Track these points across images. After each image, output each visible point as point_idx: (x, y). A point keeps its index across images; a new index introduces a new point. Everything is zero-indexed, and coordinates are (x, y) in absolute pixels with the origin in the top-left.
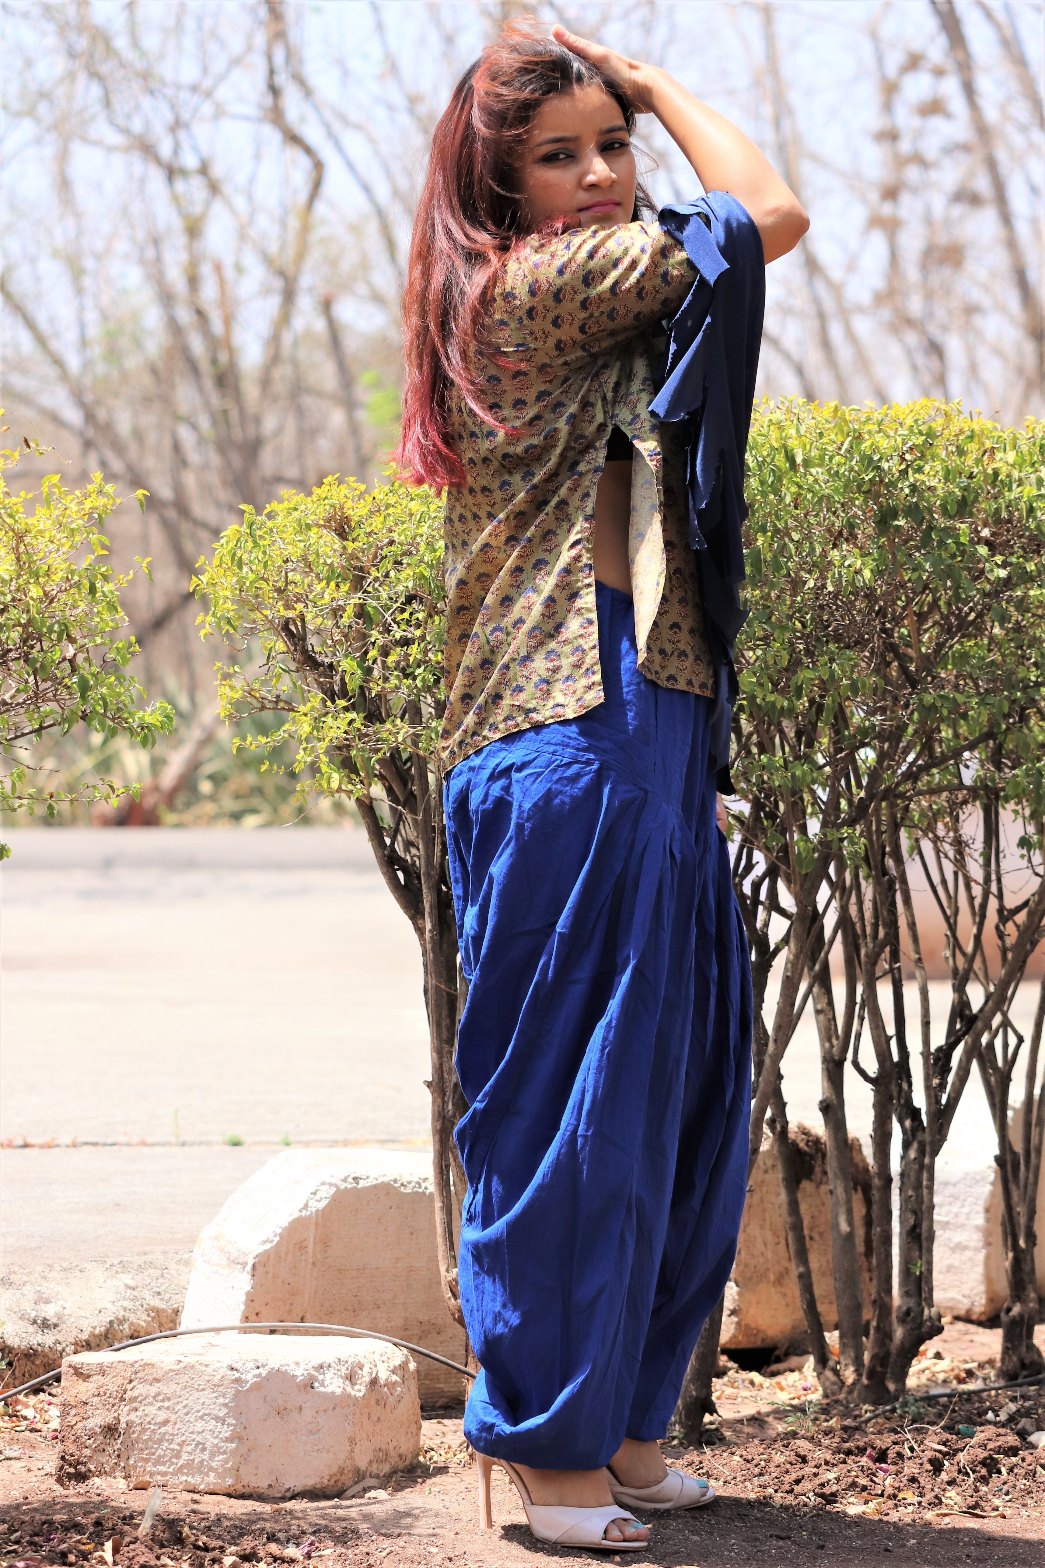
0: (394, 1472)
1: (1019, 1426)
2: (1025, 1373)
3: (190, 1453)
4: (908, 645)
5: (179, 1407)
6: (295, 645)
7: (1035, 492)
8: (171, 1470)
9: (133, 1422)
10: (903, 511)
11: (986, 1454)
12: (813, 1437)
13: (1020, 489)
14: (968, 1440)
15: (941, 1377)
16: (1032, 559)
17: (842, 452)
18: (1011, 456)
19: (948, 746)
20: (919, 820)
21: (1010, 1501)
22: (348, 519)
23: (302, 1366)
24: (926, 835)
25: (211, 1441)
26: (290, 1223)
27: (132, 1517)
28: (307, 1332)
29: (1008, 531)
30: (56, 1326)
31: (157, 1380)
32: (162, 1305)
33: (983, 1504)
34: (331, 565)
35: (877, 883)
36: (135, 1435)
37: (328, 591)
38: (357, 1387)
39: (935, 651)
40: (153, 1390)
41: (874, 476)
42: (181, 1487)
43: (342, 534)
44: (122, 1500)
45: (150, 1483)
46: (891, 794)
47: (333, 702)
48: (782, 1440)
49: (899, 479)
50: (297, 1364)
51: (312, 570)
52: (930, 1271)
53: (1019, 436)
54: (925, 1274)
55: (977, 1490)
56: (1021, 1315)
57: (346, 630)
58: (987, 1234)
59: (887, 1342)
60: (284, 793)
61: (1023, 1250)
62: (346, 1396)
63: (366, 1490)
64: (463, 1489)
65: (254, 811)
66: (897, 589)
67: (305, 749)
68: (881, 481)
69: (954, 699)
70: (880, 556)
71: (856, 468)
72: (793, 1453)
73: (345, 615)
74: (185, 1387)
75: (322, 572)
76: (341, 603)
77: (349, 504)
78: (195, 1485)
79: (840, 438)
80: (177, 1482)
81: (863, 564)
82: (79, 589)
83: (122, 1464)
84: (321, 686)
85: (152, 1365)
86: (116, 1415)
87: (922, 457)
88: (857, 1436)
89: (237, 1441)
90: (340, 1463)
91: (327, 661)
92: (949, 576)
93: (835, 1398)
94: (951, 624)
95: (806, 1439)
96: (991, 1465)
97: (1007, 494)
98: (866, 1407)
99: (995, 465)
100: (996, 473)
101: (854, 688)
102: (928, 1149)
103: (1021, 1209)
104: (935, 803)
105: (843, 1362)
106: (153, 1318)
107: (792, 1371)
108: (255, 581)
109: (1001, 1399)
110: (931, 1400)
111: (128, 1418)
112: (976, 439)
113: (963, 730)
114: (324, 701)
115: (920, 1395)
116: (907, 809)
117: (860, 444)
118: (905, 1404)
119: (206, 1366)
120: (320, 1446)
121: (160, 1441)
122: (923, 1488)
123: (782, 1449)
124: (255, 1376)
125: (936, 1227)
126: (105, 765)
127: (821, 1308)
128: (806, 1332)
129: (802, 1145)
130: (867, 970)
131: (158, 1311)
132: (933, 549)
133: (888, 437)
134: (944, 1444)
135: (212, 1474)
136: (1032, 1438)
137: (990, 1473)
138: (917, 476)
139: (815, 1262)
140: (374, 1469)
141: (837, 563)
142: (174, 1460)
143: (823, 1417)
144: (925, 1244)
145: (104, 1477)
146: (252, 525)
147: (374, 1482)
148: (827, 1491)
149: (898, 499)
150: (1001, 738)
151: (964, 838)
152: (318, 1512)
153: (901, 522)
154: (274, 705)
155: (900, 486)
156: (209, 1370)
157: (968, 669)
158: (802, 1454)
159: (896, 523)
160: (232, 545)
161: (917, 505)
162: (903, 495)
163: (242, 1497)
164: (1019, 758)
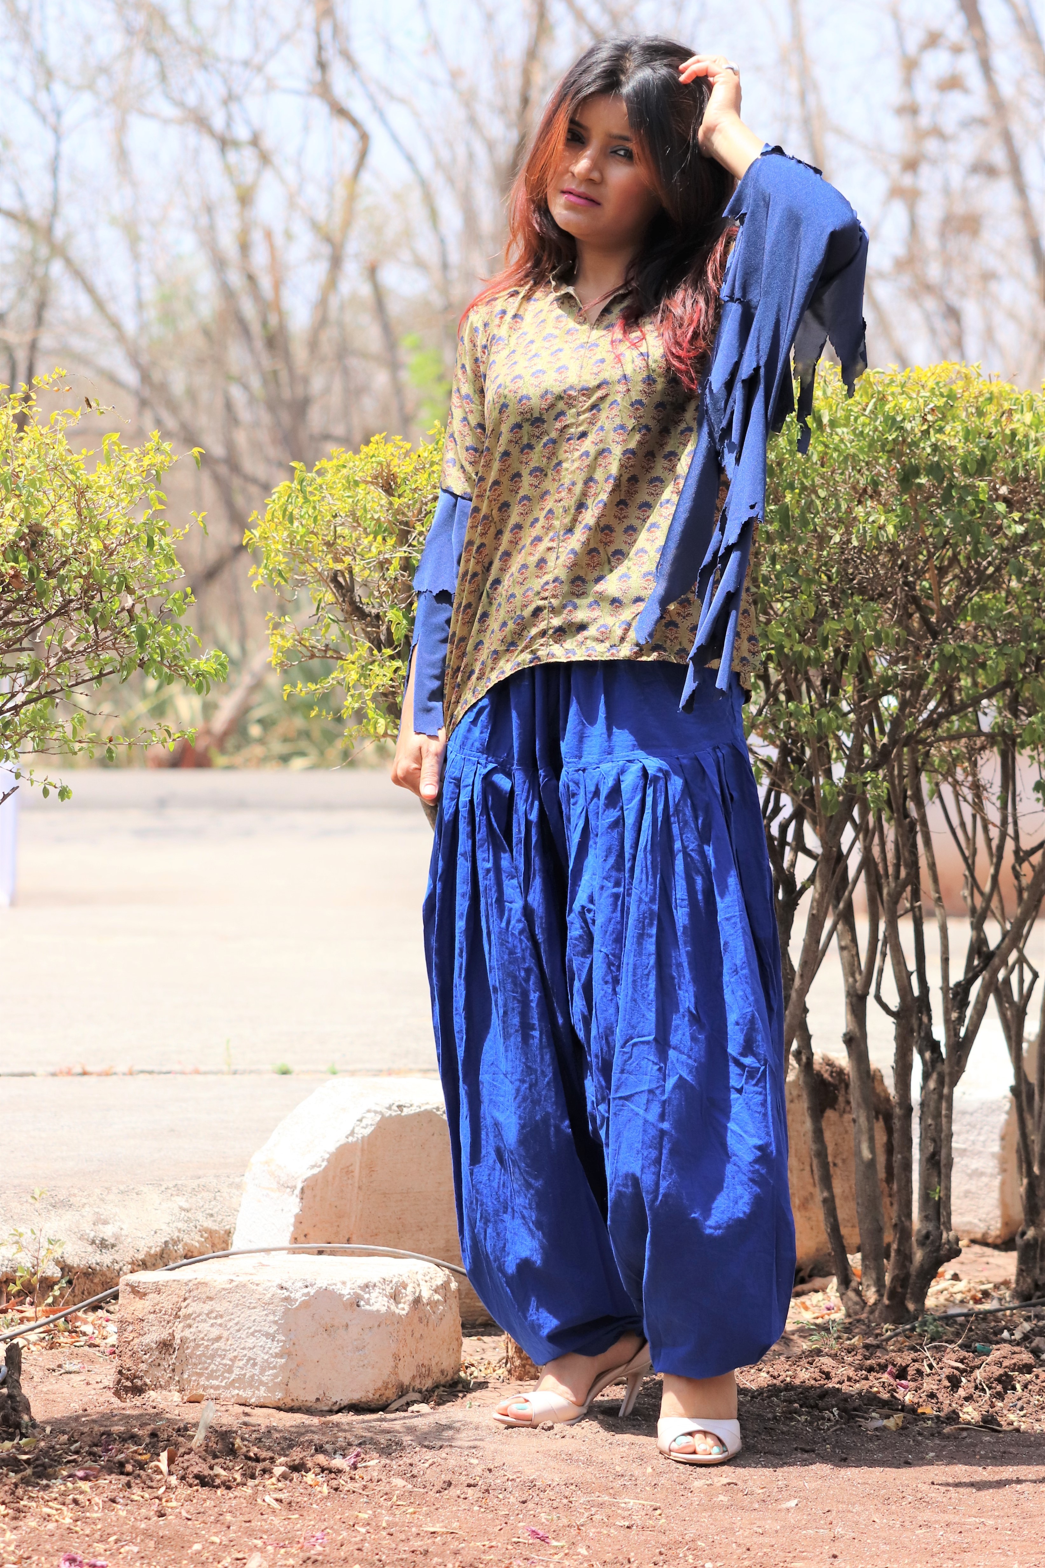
0: (437, 1387)
1: (1033, 1344)
2: (1038, 1294)
3: (242, 1368)
4: (929, 597)
5: (231, 1324)
6: (344, 596)
8: (223, 1384)
9: (187, 1338)
10: (924, 469)
11: (1001, 1371)
12: (836, 1355)
13: (1036, 449)
14: (984, 1357)
15: (959, 1297)
17: (867, 413)
18: (1028, 417)
19: (968, 695)
20: (939, 766)
21: (1024, 1416)
22: (394, 476)
23: (349, 1285)
24: (946, 779)
25: (261, 1357)
26: (337, 1149)
27: (186, 1429)
28: (353, 1253)
29: (1025, 488)
30: (113, 1246)
31: (210, 1299)
32: (214, 1227)
33: (998, 1418)
34: (378, 520)
35: (899, 825)
36: (189, 1351)
37: (375, 544)
38: (401, 1306)
39: (955, 603)
40: (207, 1308)
41: (898, 436)
42: (233, 1400)
43: (389, 490)
44: (177, 1412)
45: (203, 1396)
46: (912, 740)
47: (380, 650)
48: (806, 1357)
49: (921, 439)
50: (344, 1283)
51: (359, 525)
52: (948, 1197)
53: (1034, 398)
54: (944, 1199)
55: (992, 1406)
56: (1035, 1239)
57: (392, 582)
58: (1003, 1161)
59: (907, 1264)
60: (330, 737)
61: (1037, 1177)
62: (390, 1314)
63: (408, 1404)
65: (302, 754)
66: (919, 544)
67: (352, 696)
68: (904, 441)
69: (974, 650)
70: (903, 512)
71: (880, 428)
72: (817, 1370)
73: (391, 568)
74: (237, 1305)
75: (369, 526)
76: (387, 556)
77: (396, 461)
78: (246, 1398)
79: (865, 400)
80: (229, 1395)
81: (887, 520)
82: (138, 543)
83: (177, 1378)
84: (368, 635)
85: (205, 1284)
86: (171, 1331)
87: (944, 418)
88: (878, 1354)
89: (286, 1356)
90: (385, 1378)
91: (374, 611)
92: (968, 532)
93: (857, 1317)
94: (970, 577)
95: (830, 1356)
96: (1006, 1382)
97: (1024, 453)
98: (887, 1326)
99: (1013, 426)
100: (1014, 434)
101: (878, 638)
102: (947, 1080)
103: (1035, 1138)
104: (955, 748)
105: (865, 1283)
106: (206, 1239)
107: (817, 1291)
108: (305, 535)
109: (1015, 1318)
110: (948, 1319)
111: (183, 1334)
112: (995, 401)
113: (981, 679)
114: (371, 650)
115: (938, 1314)
116: (927, 754)
117: (884, 405)
118: (924, 1323)
119: (257, 1285)
120: (366, 1362)
121: (212, 1357)
122: (941, 1403)
123: (807, 1365)
124: (304, 1295)
125: (954, 1154)
126: (160, 710)
127: (844, 1231)
128: (829, 1254)
129: (826, 1076)
130: (889, 908)
131: (211, 1232)
132: (953, 506)
133: (911, 398)
134: (962, 1361)
135: (262, 1389)
137: (1005, 1389)
138: (938, 436)
139: (839, 1187)
140: (417, 1384)
141: (861, 519)
142: (226, 1375)
143: (846, 1335)
144: (943, 1170)
145: (159, 1390)
146: (302, 481)
147: (416, 1396)
148: (849, 1406)
149: (920, 458)
150: (1017, 686)
151: (982, 782)
152: (364, 1425)
153: (923, 480)
154: (323, 654)
155: (922, 445)
156: (260, 1289)
157: (987, 620)
158: (826, 1370)
159: (918, 481)
160: (283, 500)
161: (938, 463)
162: (925, 454)
163: (291, 1410)
164: (1035, 705)
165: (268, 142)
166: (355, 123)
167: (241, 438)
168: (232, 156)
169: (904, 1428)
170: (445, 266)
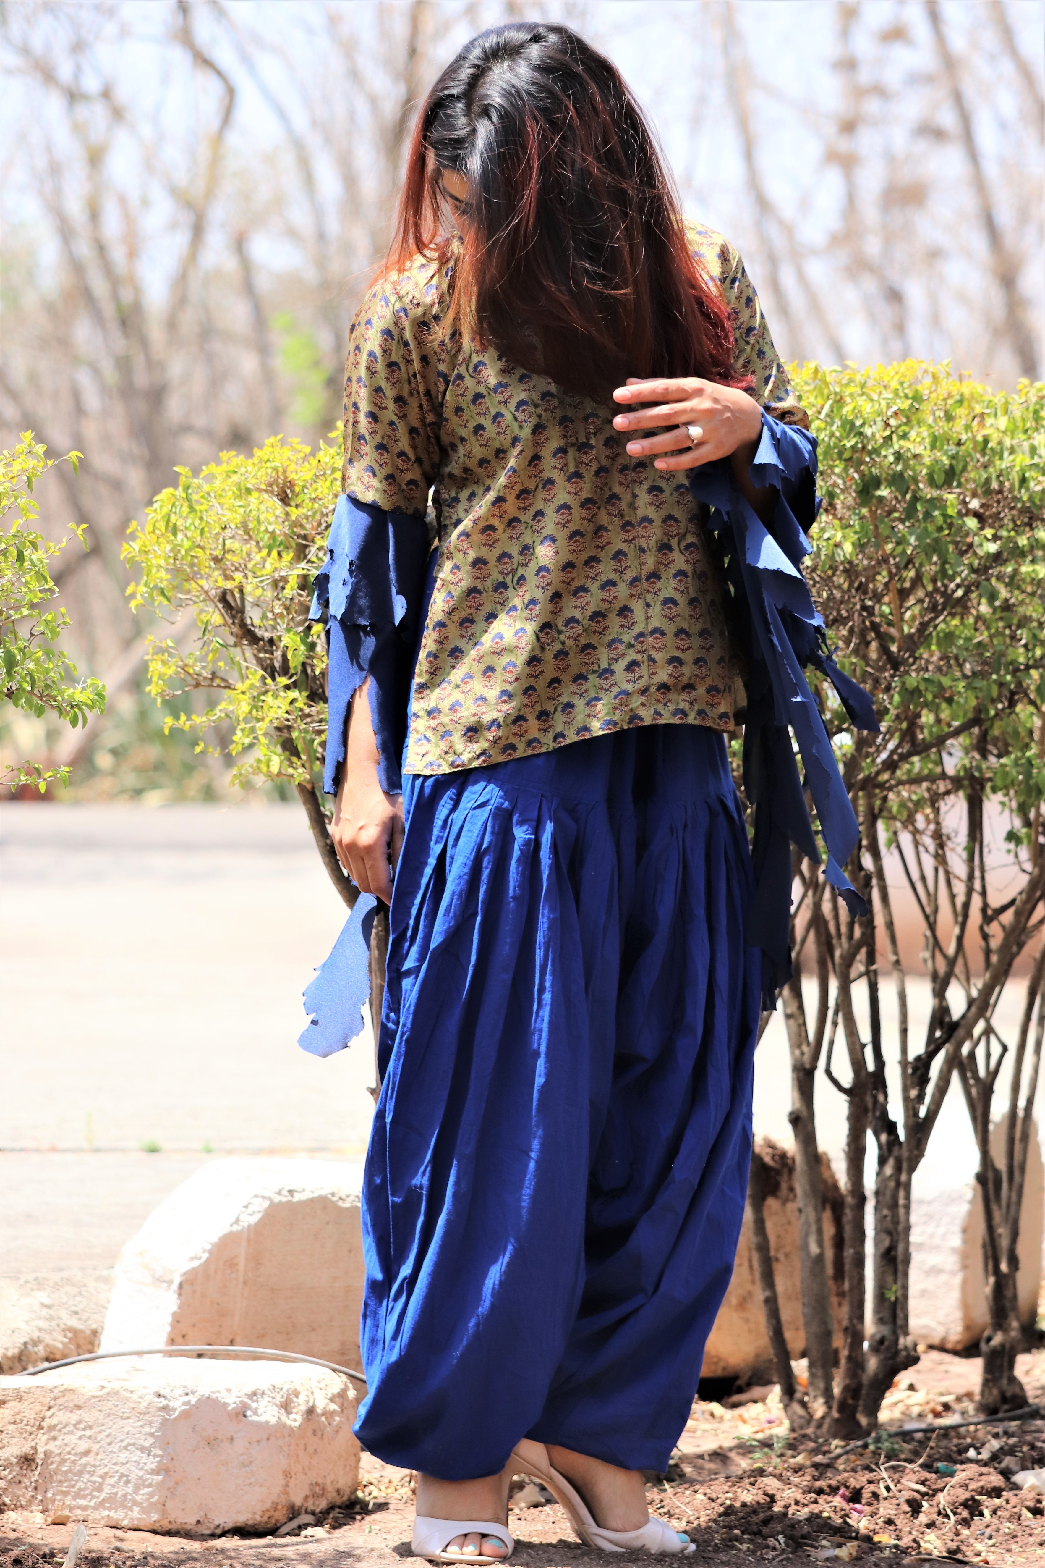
0: (332, 1508)
1: (1003, 1465)
2: (1006, 1407)
3: (113, 1486)
4: (890, 624)
5: (102, 1436)
6: (233, 617)
7: (1028, 462)
8: (92, 1504)
9: (51, 1452)
10: (886, 479)
11: (967, 1495)
12: (781, 1475)
13: (1012, 457)
14: (947, 1479)
15: (916, 1410)
16: (1024, 532)
17: (822, 416)
18: (1003, 422)
19: (931, 733)
20: (899, 812)
21: (993, 1546)
22: (292, 485)
23: (235, 1393)
24: (905, 827)
25: (136, 1473)
26: (220, 1239)
27: (53, 1555)
28: (236, 1356)
29: (998, 502)
31: (78, 1407)
32: (79, 1326)
33: (964, 1548)
34: (273, 532)
36: (53, 1467)
37: (269, 560)
38: (292, 1416)
39: (918, 630)
40: (74, 1417)
41: (857, 443)
42: (103, 1522)
43: (285, 500)
44: (39, 1536)
45: (69, 1517)
46: (870, 784)
47: (274, 679)
48: (749, 1477)
49: (882, 446)
50: (229, 1391)
51: (251, 537)
52: (905, 1297)
53: (1010, 400)
54: (901, 1299)
55: (957, 1534)
56: (1002, 1345)
57: (288, 603)
58: (965, 1257)
59: (859, 1372)
61: (1005, 1276)
62: (281, 1426)
63: (300, 1528)
64: (405, 1527)
65: (157, 786)
66: (879, 563)
67: (243, 730)
68: (864, 448)
69: (940, 684)
70: (862, 527)
71: (837, 434)
72: (760, 1492)
73: (288, 587)
74: (109, 1415)
75: (262, 539)
76: (283, 573)
77: (292, 467)
78: (118, 1520)
79: (820, 402)
80: (98, 1517)
81: (844, 537)
82: (6, 557)
83: (40, 1497)
84: (260, 661)
85: (72, 1391)
86: (33, 1444)
87: (908, 422)
88: (829, 1474)
89: (163, 1473)
90: (274, 1498)
91: (267, 635)
92: (935, 551)
93: (803, 1432)
94: (937, 601)
95: (774, 1476)
96: (973, 1507)
97: (998, 462)
98: (836, 1442)
99: (986, 432)
100: (986, 441)
102: (905, 1165)
103: (1003, 1231)
104: (915, 793)
105: (812, 1393)
106: (70, 1339)
107: (755, 1402)
108: (190, 549)
109: (980, 1434)
110: (906, 1436)
111: (47, 1447)
112: (965, 404)
113: (945, 715)
114: (263, 678)
115: (893, 1430)
116: (885, 799)
117: (841, 408)
118: (878, 1440)
119: (132, 1392)
120: (253, 1480)
121: (80, 1473)
122: (900, 1531)
123: (748, 1487)
124: (185, 1404)
125: (912, 1249)
127: (788, 1335)
128: (770, 1361)
129: (767, 1159)
130: (841, 972)
131: (75, 1332)
132: (918, 521)
133: (872, 400)
134: (923, 1483)
135: (136, 1509)
136: (1018, 1478)
137: (972, 1515)
138: (902, 442)
139: (781, 1284)
140: (310, 1506)
141: (815, 536)
142: (95, 1493)
143: (790, 1452)
144: (900, 1267)
145: (20, 1510)
146: (188, 488)
147: (309, 1519)
148: (797, 1533)
149: (881, 467)
150: (987, 724)
151: (944, 831)
152: (252, 1552)
153: (884, 492)
154: (209, 682)
155: (883, 453)
156: (135, 1397)
157: (955, 650)
158: (771, 1492)
159: (879, 493)
160: (165, 510)
161: (901, 474)
162: (886, 463)
163: (169, 1533)
164: (1007, 745)
165: (122, 94)
166: (219, 73)
167: (91, 430)
168: (82, 112)
169: (858, 1558)
170: (321, 237)
